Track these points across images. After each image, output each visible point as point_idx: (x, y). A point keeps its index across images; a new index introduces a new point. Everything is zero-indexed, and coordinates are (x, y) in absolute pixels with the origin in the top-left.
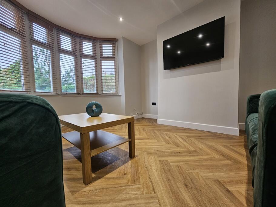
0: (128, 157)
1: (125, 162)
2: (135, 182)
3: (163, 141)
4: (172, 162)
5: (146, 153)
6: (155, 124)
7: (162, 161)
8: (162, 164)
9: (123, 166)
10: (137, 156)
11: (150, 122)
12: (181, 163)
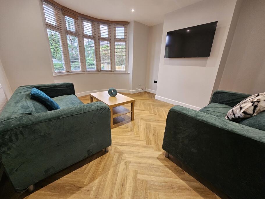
0: (130, 119)
1: (128, 122)
2: (131, 131)
3: (153, 113)
4: (152, 125)
5: (140, 119)
6: (153, 99)
7: (147, 124)
8: (147, 125)
9: (127, 124)
10: (135, 120)
11: (150, 97)
12: (156, 126)
